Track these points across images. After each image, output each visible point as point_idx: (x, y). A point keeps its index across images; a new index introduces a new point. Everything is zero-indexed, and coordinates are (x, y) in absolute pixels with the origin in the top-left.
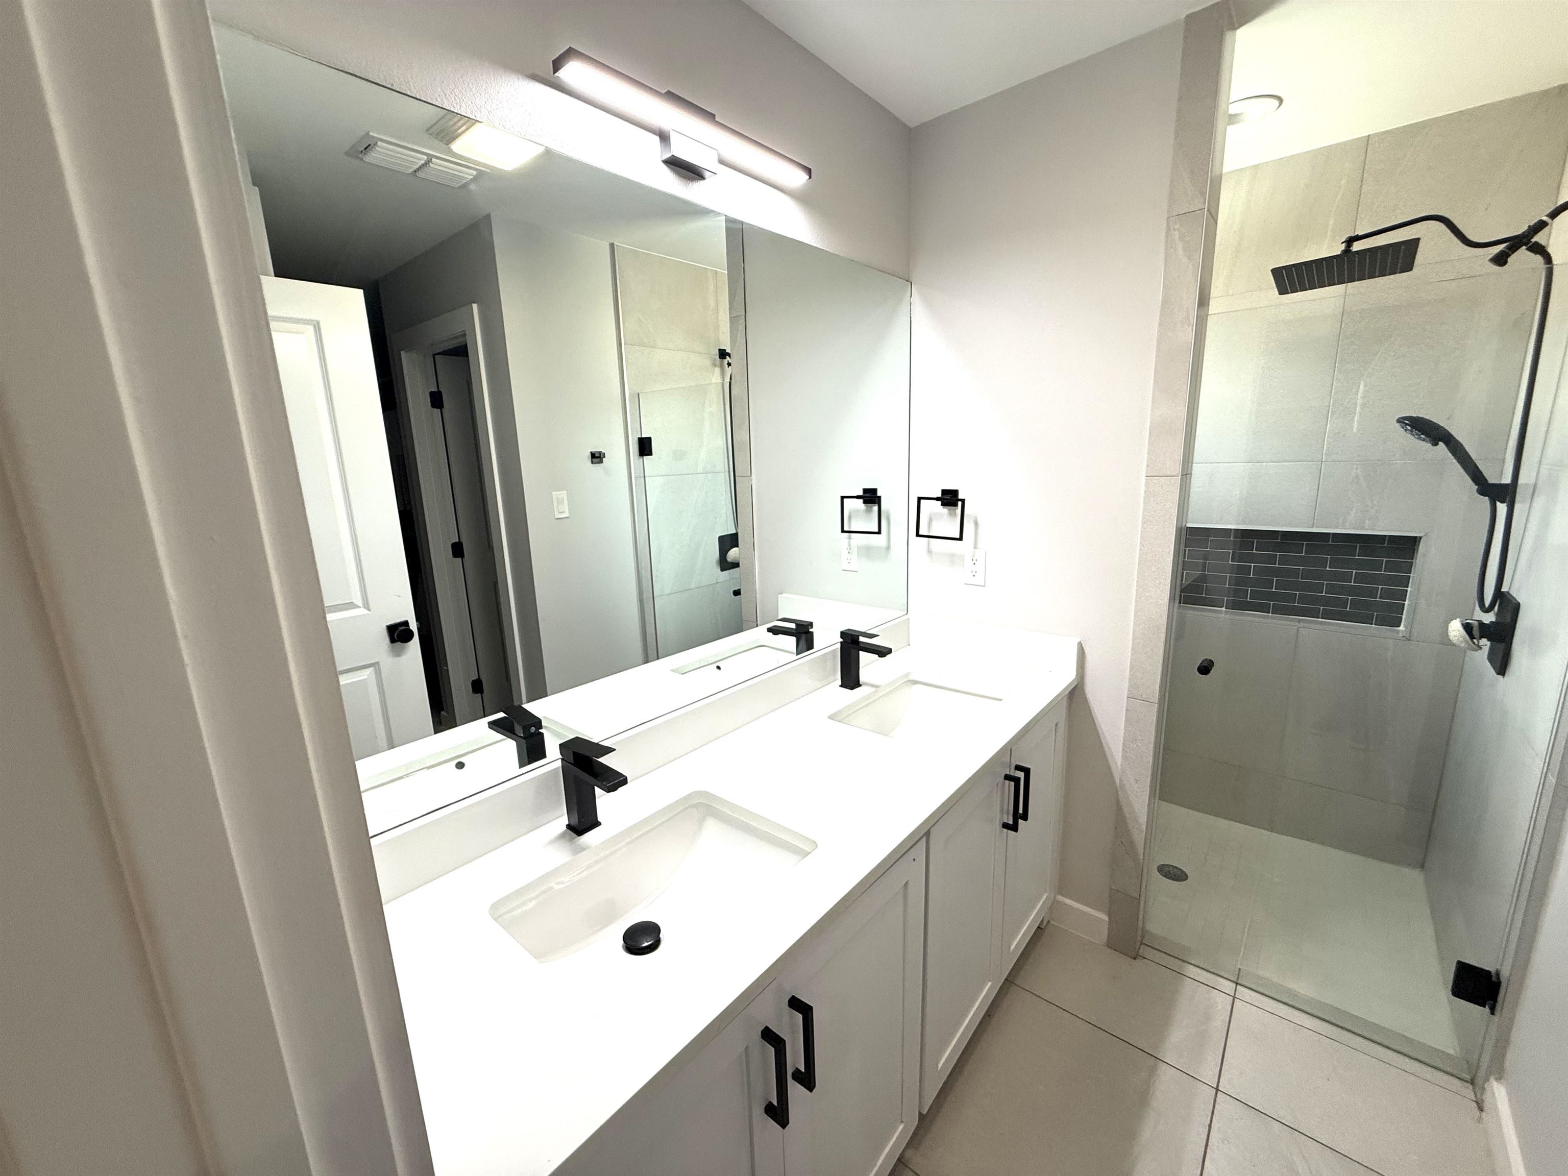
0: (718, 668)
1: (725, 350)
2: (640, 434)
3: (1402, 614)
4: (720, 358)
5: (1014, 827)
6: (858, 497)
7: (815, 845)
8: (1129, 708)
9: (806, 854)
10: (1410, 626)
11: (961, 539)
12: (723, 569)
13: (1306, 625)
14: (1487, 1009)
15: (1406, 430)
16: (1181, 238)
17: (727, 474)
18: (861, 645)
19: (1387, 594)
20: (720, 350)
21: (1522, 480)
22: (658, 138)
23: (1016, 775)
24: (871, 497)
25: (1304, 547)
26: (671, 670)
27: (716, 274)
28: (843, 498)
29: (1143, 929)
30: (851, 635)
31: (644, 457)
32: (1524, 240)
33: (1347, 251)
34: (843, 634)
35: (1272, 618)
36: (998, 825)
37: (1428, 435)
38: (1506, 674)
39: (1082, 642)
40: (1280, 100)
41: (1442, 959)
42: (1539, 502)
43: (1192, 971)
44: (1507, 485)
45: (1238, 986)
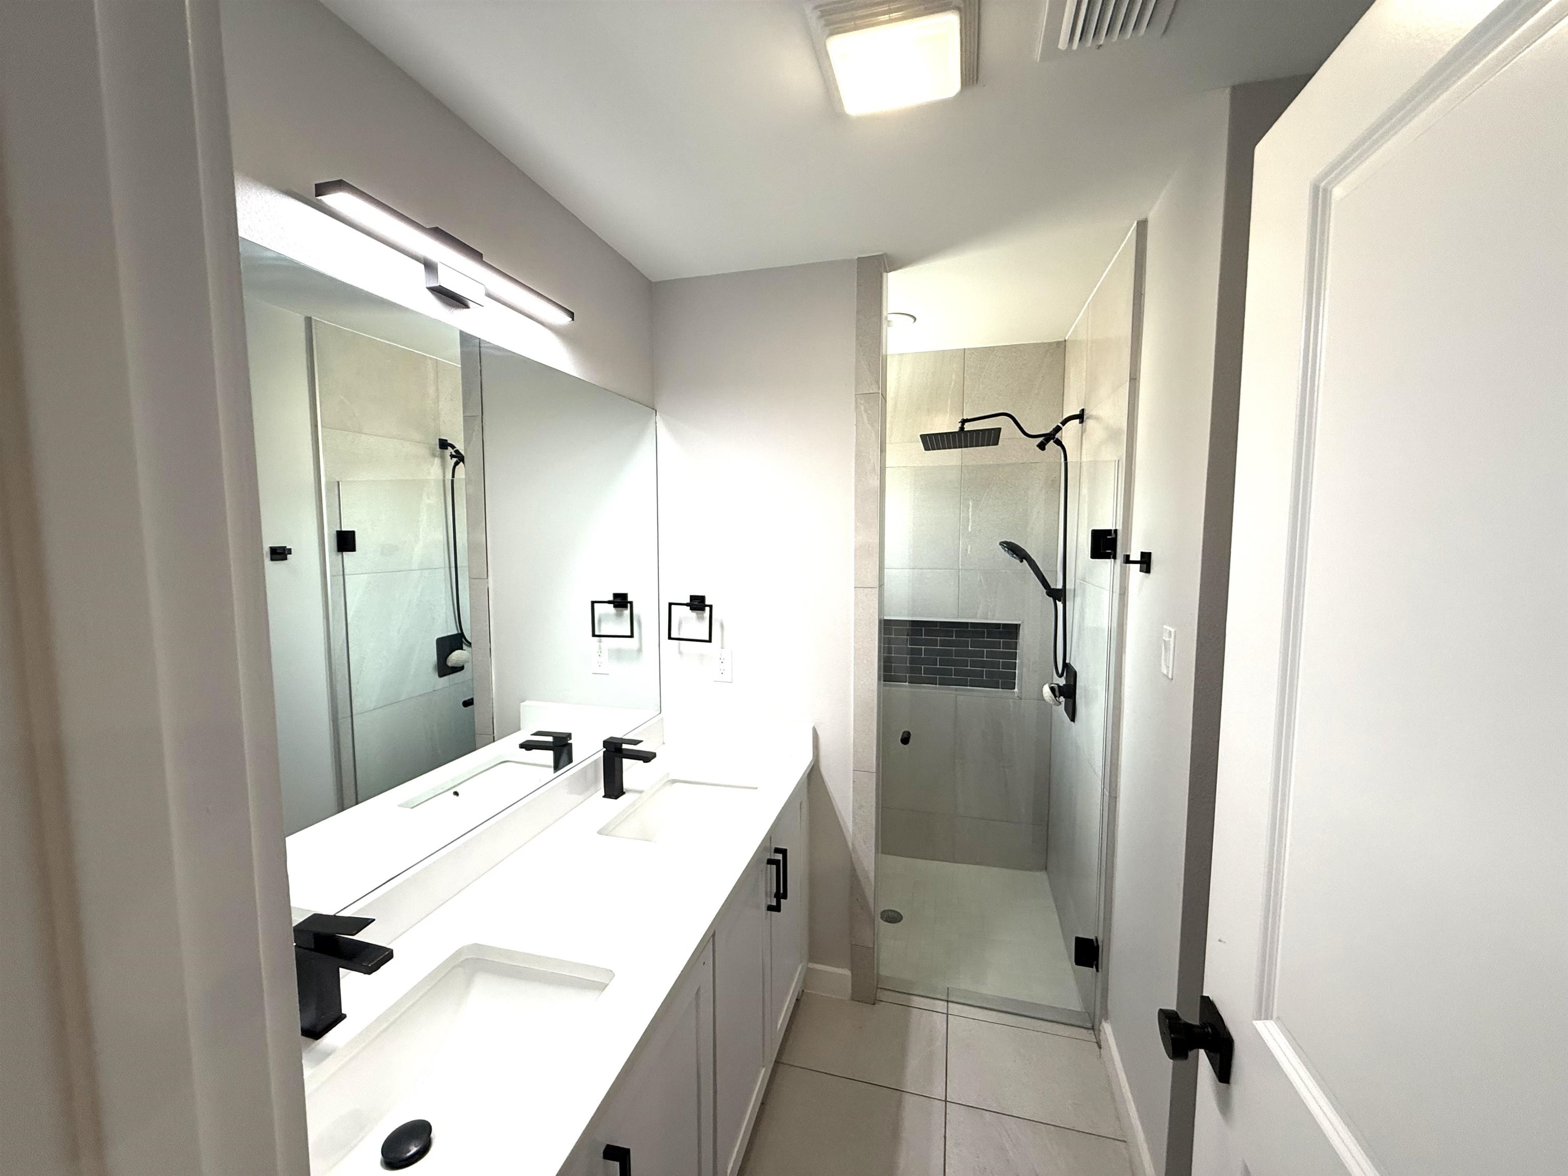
0: (456, 794)
1: (446, 440)
2: (339, 526)
3: (1015, 680)
4: (440, 448)
5: (777, 908)
6: (609, 602)
7: (611, 974)
8: (855, 780)
9: (602, 987)
10: (1020, 689)
11: (710, 641)
12: (441, 675)
13: (962, 693)
14: (1094, 969)
15: (1005, 550)
16: (866, 411)
17: (448, 569)
18: (624, 752)
19: (1005, 666)
20: (440, 440)
21: (1068, 587)
22: (423, 266)
23: (776, 858)
24: (621, 601)
25: (954, 633)
26: (398, 806)
27: (437, 363)
28: (593, 603)
29: (878, 974)
30: (615, 743)
31: (344, 553)
32: (1052, 437)
33: (962, 428)
34: (606, 743)
35: (939, 688)
36: (764, 908)
37: (1017, 555)
38: (1076, 720)
39: (816, 727)
40: (915, 319)
41: (1065, 937)
42: (1078, 600)
43: (917, 1001)
44: (1059, 590)
45: (949, 1003)
